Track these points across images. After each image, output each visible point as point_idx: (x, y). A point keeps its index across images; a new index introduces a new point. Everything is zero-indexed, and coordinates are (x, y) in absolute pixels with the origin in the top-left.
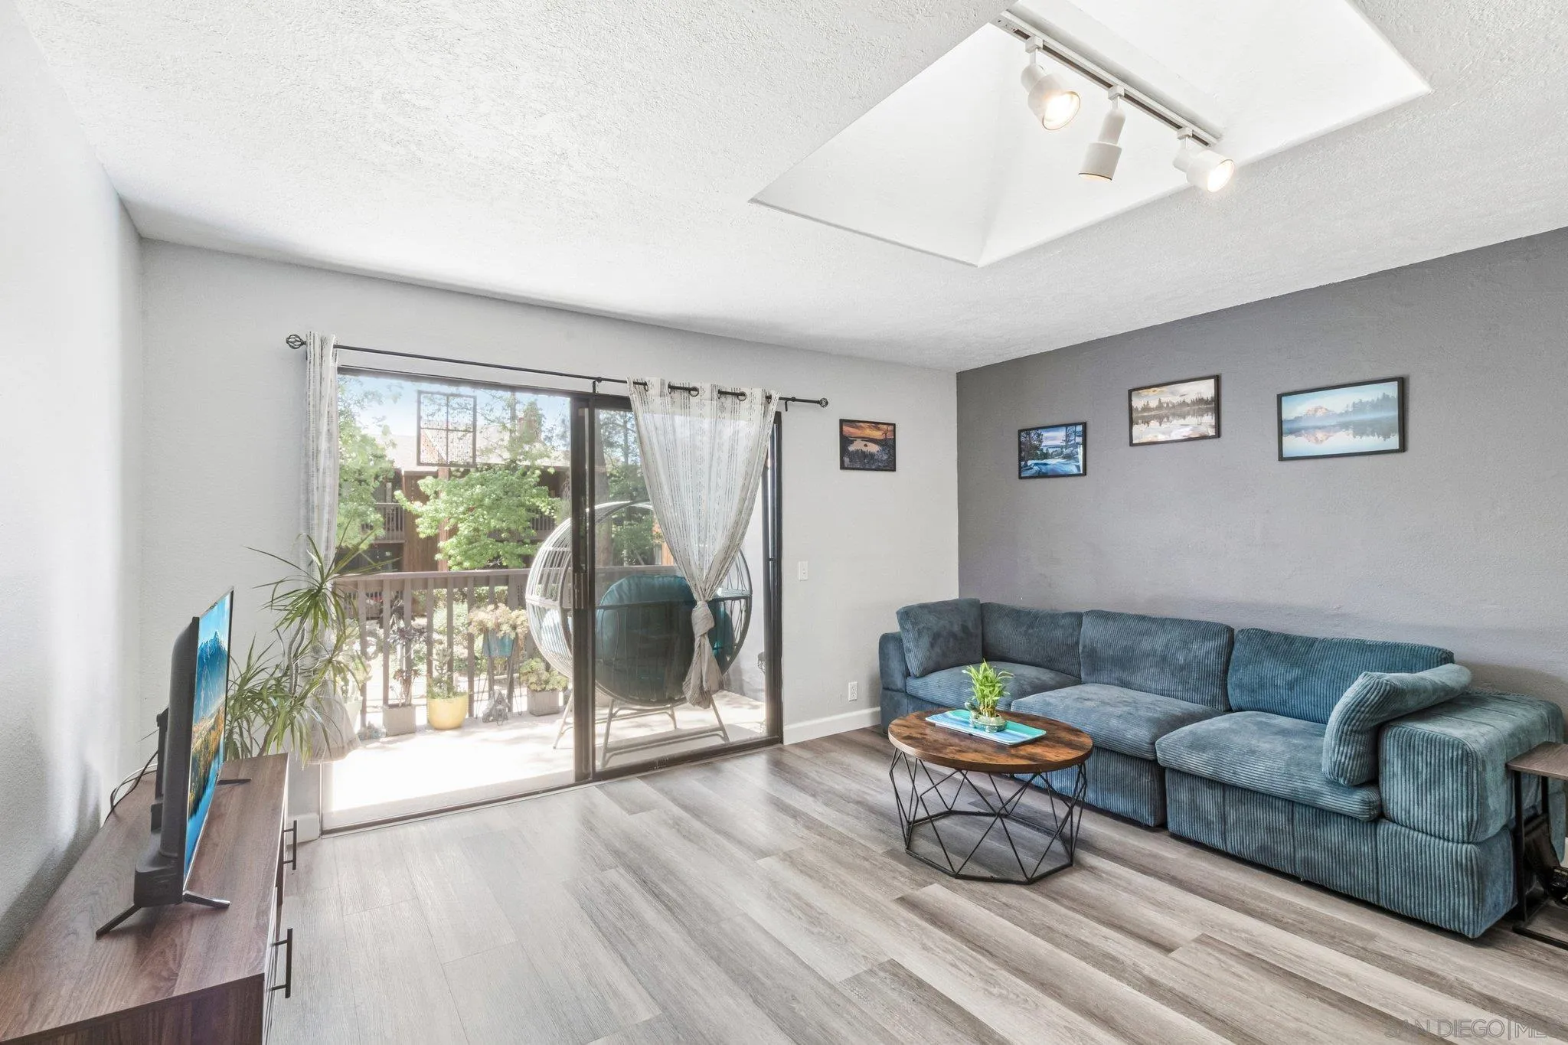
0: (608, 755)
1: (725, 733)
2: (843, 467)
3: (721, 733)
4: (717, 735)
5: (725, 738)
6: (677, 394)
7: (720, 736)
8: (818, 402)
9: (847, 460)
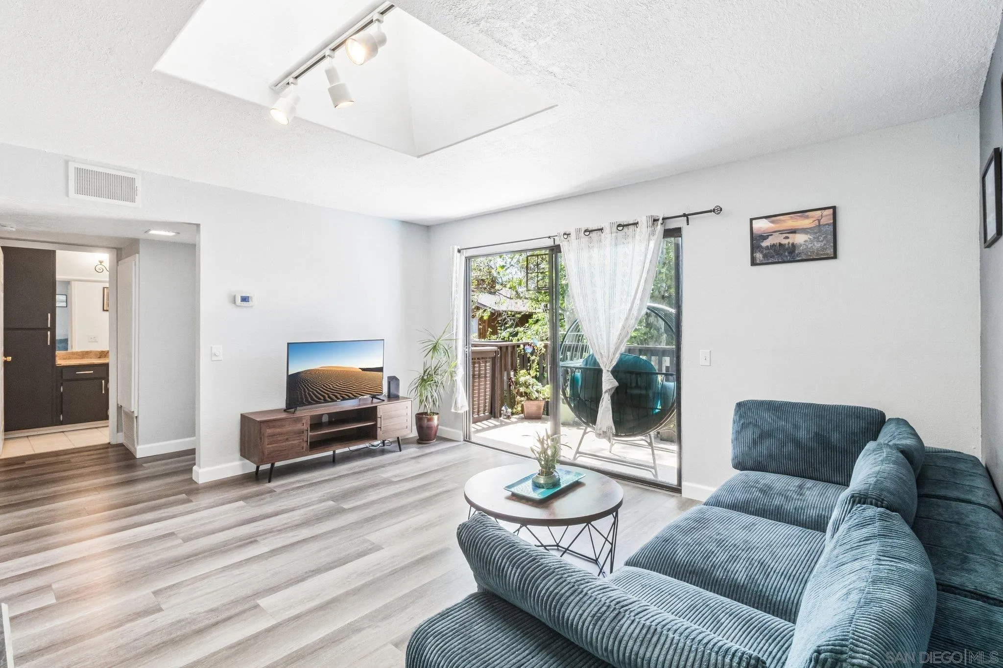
0: (578, 455)
1: (656, 472)
2: (754, 263)
3: (653, 471)
4: (651, 471)
5: (656, 475)
6: (594, 235)
7: (653, 473)
8: (714, 211)
9: (759, 256)
